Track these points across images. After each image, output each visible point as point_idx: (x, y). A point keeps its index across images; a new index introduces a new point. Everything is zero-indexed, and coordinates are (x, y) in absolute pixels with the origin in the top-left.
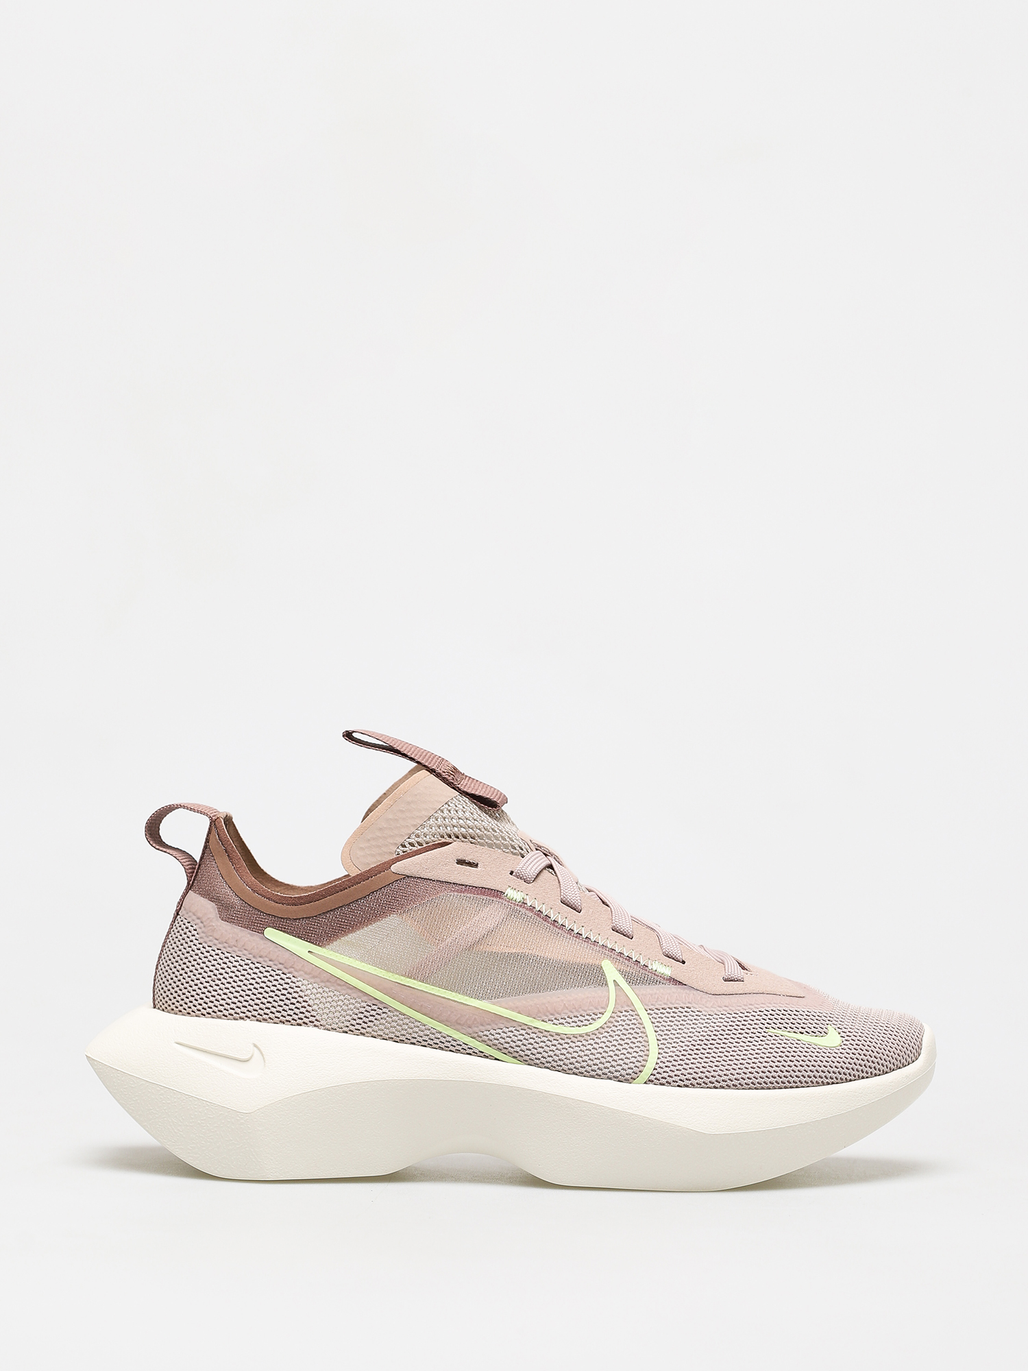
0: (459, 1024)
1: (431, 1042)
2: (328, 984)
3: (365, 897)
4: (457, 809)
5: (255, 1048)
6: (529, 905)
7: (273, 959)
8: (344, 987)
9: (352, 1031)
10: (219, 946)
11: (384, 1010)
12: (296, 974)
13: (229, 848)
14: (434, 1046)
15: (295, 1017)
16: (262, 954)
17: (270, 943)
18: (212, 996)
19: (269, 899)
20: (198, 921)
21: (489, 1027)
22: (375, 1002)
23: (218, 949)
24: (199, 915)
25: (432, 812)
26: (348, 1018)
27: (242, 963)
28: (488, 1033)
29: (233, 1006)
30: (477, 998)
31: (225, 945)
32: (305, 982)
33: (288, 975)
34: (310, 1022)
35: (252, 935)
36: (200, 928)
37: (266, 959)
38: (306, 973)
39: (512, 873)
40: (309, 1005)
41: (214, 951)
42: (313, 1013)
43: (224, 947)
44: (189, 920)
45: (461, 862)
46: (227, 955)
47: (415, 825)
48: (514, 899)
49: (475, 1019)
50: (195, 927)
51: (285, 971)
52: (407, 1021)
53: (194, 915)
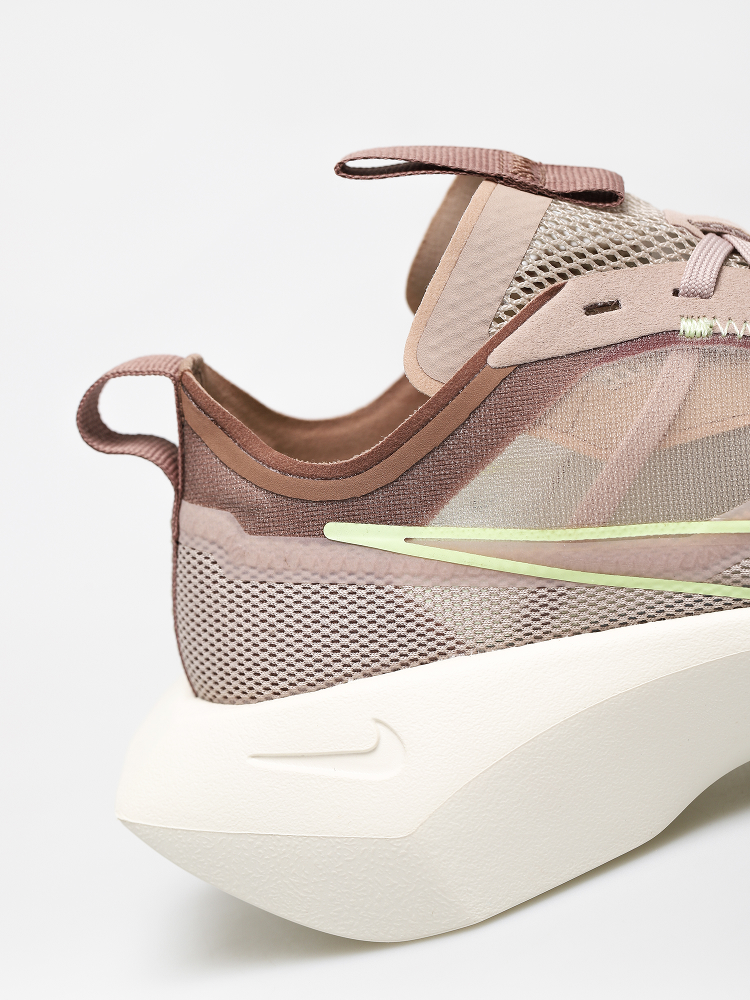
0: (688, 569)
1: (652, 612)
2: (455, 580)
3: (464, 424)
4: (559, 227)
5: (379, 726)
6: (724, 333)
7: (354, 570)
8: (482, 577)
9: (521, 640)
10: (262, 577)
11: (560, 591)
12: (398, 582)
13: (219, 416)
14: (659, 616)
15: (423, 650)
16: (333, 568)
17: (339, 547)
18: (279, 660)
19: (312, 477)
20: (213, 548)
21: (736, 558)
22: (540, 583)
23: (261, 583)
24: (212, 537)
25: (524, 249)
26: (507, 622)
27: (308, 592)
28: (737, 568)
29: (318, 666)
30: (700, 518)
31: (270, 572)
32: (419, 590)
33: (387, 588)
34: (449, 649)
35: (305, 543)
36: (221, 557)
37: (343, 574)
38: (413, 575)
39: (676, 293)
40: (437, 625)
41: (257, 587)
42: (449, 634)
43: (270, 577)
44: (199, 549)
45: (591, 310)
46: (279, 587)
47: (504, 281)
48: (698, 334)
49: (710, 553)
50: (212, 558)
51: (380, 583)
52: (601, 595)
53: (204, 538)
